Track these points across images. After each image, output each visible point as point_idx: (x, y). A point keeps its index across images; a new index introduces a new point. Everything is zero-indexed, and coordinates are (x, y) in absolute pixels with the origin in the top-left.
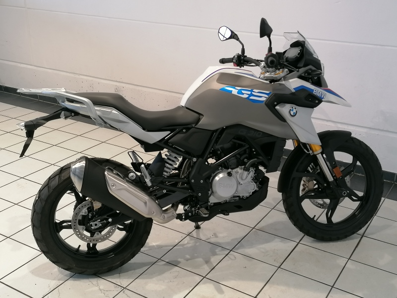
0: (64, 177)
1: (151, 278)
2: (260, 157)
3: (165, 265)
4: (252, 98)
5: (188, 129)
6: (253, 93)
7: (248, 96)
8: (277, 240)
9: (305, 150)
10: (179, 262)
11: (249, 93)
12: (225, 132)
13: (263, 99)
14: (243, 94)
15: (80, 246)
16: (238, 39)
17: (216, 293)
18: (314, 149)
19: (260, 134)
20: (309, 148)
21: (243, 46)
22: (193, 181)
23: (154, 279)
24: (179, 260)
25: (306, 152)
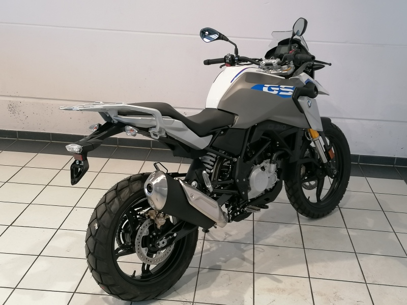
0: (124, 198)
1: (209, 286)
2: (285, 149)
3: (208, 272)
4: (281, 93)
5: (225, 130)
6: (281, 89)
7: (277, 92)
8: (281, 226)
9: (307, 138)
10: (220, 266)
11: (278, 89)
12: (256, 129)
13: (290, 94)
14: (273, 91)
15: (135, 271)
16: (227, 40)
17: (276, 283)
18: (313, 136)
19: (284, 127)
20: (310, 135)
21: (236, 47)
22: (238, 181)
23: (212, 286)
24: (218, 264)
25: (308, 139)
